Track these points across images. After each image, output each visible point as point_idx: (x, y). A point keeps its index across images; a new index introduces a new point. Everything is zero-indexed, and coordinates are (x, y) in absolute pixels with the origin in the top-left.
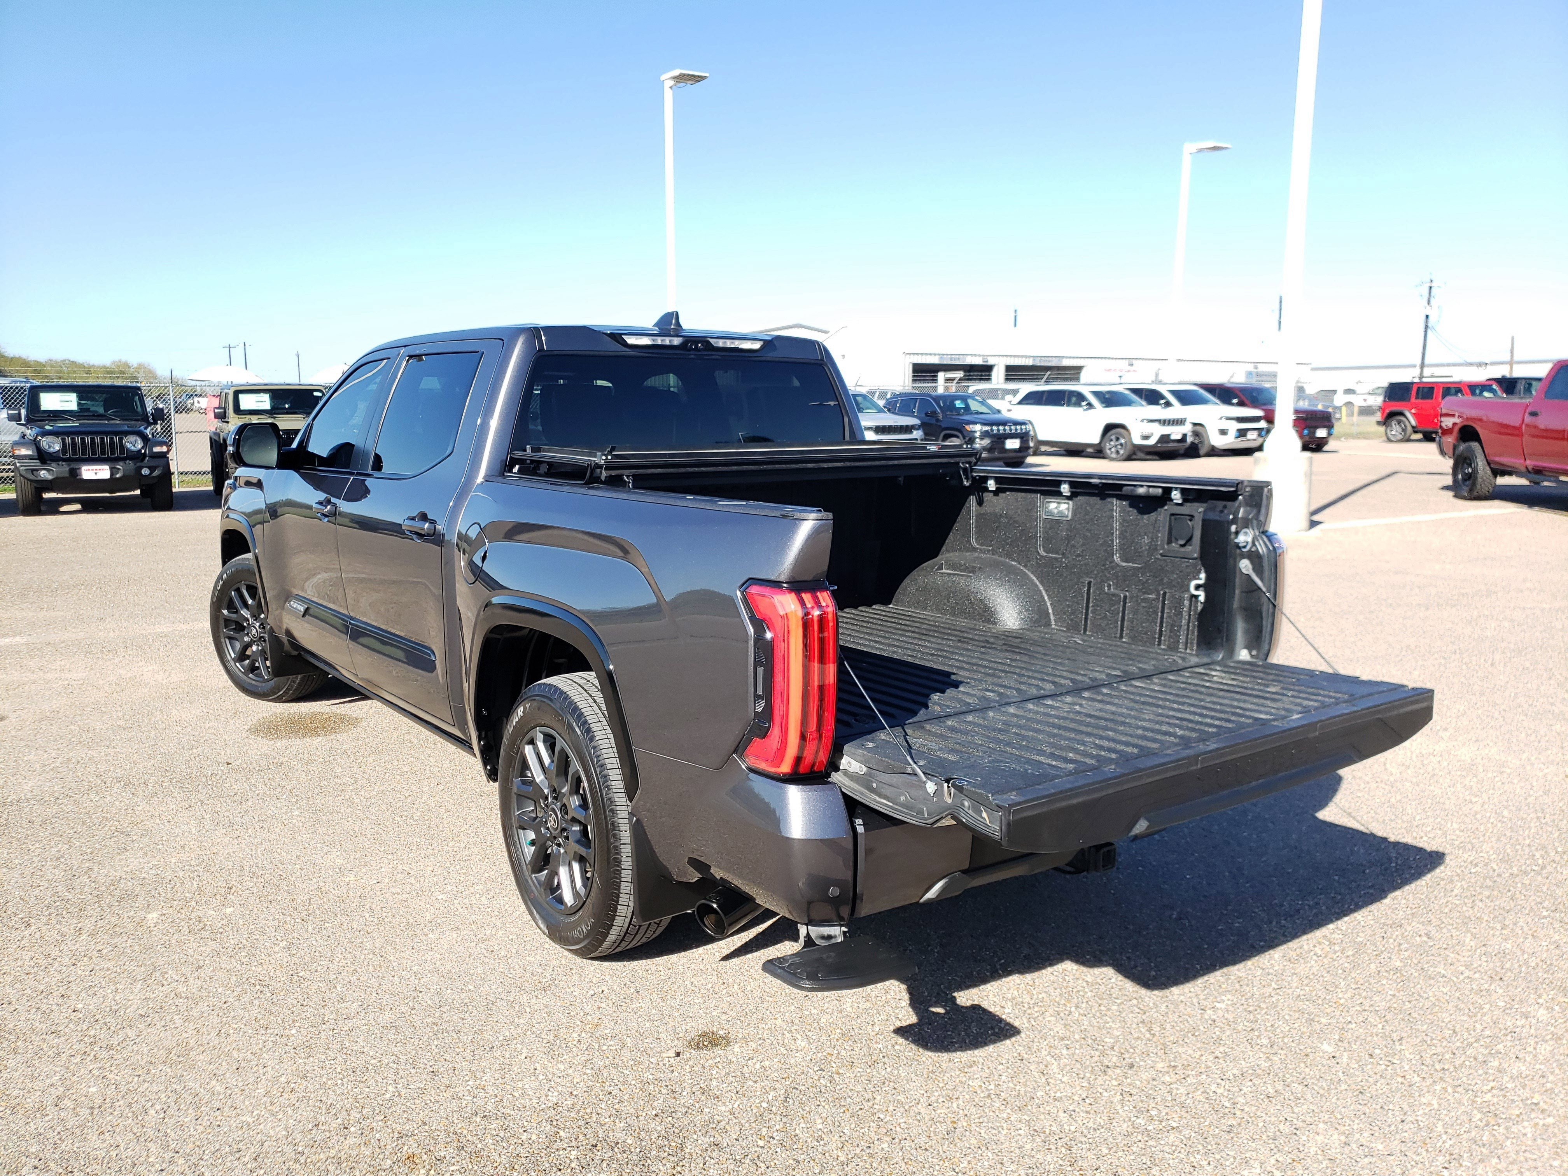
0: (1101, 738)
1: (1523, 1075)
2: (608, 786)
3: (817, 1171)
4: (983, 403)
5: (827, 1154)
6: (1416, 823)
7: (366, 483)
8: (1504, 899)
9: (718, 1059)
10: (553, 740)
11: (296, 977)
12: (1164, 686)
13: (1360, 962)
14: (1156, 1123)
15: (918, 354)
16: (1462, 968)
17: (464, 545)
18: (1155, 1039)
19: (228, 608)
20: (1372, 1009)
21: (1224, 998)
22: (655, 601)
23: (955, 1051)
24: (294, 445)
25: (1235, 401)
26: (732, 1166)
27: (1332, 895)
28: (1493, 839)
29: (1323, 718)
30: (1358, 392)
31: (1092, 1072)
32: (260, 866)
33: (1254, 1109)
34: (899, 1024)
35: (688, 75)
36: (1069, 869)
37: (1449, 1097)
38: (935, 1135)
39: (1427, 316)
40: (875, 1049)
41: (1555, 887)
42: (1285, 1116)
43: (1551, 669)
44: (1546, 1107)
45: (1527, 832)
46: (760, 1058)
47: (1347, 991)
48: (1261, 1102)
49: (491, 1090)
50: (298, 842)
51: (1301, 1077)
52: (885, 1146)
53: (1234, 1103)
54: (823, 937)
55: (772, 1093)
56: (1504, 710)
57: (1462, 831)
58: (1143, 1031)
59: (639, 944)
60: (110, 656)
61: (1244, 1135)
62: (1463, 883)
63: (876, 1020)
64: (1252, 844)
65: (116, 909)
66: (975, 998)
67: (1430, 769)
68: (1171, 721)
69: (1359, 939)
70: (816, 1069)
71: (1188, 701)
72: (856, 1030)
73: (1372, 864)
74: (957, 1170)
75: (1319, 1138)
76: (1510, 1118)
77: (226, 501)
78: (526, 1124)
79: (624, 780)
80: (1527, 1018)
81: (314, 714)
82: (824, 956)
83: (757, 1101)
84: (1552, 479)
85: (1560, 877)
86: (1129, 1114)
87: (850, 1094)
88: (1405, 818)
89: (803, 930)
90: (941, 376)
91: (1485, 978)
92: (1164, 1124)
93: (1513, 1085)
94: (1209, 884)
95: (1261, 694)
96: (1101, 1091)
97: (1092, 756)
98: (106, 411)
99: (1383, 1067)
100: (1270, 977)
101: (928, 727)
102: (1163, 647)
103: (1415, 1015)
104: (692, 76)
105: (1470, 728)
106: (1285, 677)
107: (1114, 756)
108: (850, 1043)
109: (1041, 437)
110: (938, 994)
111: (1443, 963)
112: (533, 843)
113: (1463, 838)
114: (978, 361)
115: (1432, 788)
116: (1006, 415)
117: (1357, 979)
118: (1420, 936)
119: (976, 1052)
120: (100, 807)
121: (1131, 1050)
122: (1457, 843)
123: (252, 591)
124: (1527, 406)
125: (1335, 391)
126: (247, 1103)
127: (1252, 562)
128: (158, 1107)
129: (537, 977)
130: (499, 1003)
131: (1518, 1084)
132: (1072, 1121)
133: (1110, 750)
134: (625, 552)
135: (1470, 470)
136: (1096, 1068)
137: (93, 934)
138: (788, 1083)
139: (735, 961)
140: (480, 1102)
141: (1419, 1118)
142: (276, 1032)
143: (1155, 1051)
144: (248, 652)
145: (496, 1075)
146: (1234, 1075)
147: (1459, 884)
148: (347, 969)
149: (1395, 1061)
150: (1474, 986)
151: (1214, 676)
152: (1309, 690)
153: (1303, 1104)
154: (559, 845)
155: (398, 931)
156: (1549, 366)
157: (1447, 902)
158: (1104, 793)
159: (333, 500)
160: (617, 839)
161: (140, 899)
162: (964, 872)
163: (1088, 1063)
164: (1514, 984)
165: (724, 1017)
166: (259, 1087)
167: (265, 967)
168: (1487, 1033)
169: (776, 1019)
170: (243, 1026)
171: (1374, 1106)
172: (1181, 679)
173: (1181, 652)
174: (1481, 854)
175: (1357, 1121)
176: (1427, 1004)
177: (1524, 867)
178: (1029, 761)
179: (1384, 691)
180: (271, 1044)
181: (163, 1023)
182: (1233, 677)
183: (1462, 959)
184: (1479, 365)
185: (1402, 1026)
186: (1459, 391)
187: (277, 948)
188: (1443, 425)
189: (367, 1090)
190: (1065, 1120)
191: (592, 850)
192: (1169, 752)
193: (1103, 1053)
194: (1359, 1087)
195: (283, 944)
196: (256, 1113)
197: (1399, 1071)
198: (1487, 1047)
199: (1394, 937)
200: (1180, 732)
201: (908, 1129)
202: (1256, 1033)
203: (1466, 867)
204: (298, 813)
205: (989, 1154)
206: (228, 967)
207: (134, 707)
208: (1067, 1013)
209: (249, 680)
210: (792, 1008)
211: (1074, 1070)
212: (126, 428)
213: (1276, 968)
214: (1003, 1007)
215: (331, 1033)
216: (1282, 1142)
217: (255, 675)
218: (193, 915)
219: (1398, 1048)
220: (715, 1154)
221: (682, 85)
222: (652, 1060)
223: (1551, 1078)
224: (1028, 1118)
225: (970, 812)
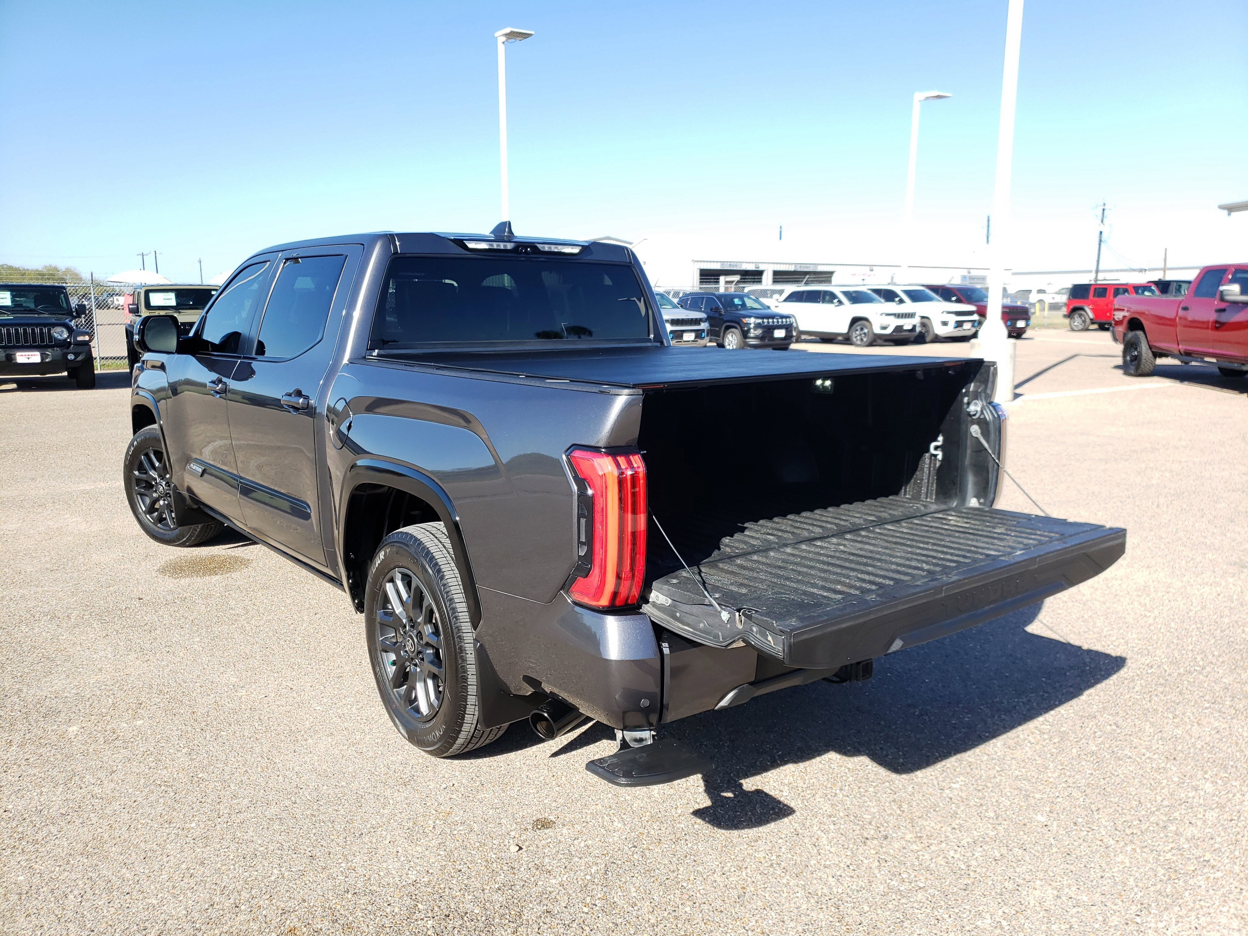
0: (863, 572)
1: (1196, 838)
2: (456, 617)
3: (632, 932)
4: (757, 301)
5: (640, 918)
6: (1104, 635)
7: (252, 365)
8: (1174, 694)
9: (549, 840)
10: (409, 579)
11: (196, 779)
12: (911, 529)
13: (1064, 747)
14: (907, 884)
15: (704, 261)
16: (1144, 751)
17: (332, 416)
18: (904, 815)
19: (139, 470)
20: (1074, 785)
21: (958, 779)
22: (494, 463)
23: (743, 828)
24: (191, 334)
25: (954, 299)
26: (562, 930)
27: (1041, 693)
28: (1164, 646)
29: (1042, 553)
30: (1047, 291)
31: (854, 843)
32: (166, 684)
33: (984, 870)
34: (697, 807)
35: (518, 33)
36: (835, 679)
37: (1138, 857)
38: (729, 899)
39: (1101, 232)
40: (678, 828)
41: (1213, 684)
42: (1009, 875)
43: (1203, 510)
44: (1215, 864)
45: (1190, 640)
46: (584, 838)
47: (1055, 771)
48: (990, 864)
49: (360, 870)
50: (198, 664)
51: (1021, 843)
52: (688, 909)
53: (968, 866)
54: (636, 740)
55: (595, 868)
56: (1168, 542)
57: (1139, 640)
58: (895, 808)
59: (483, 745)
60: (40, 510)
61: (977, 892)
62: (1142, 681)
63: (678, 804)
64: (977, 653)
65: (41, 724)
66: (759, 783)
67: (1113, 590)
68: (919, 558)
69: (1063, 729)
70: (630, 846)
71: (931, 541)
72: (663, 813)
73: (1072, 668)
74: (747, 928)
75: (1037, 893)
76: (1187, 873)
77: (135, 381)
78: (390, 899)
79: (469, 611)
80: (1196, 790)
81: (213, 557)
82: (637, 757)
83: (582, 874)
84: (1199, 360)
85: (1217, 676)
86: (885, 878)
87: (658, 866)
88: (1096, 630)
89: (619, 734)
90: (722, 279)
91: (1163, 758)
92: (913, 885)
93: (1188, 846)
94: (944, 686)
95: (988, 534)
96: (862, 858)
97: (857, 588)
98: (36, 306)
99: (1085, 833)
100: (994, 761)
101: (721, 565)
102: (907, 496)
103: (1109, 790)
104: (520, 33)
105: (1143, 557)
106: (1008, 520)
107: (874, 587)
108: (658, 823)
109: (802, 328)
110: (728, 781)
111: (1128, 746)
112: (394, 663)
113: (1140, 646)
114: (751, 267)
115: (1115, 605)
116: (774, 310)
117: (1062, 761)
118: (1110, 725)
119: (761, 829)
120: (30, 637)
121: (886, 825)
122: (1136, 649)
123: (159, 455)
124: (1180, 302)
125: (1030, 291)
126: (152, 887)
127: (980, 428)
128: (76, 892)
129: (399, 774)
130: (367, 797)
131: (1192, 845)
132: (839, 884)
133: (871, 582)
134: (467, 421)
135: (1136, 353)
136: (858, 840)
137: (21, 745)
138: (607, 858)
139: (562, 757)
140: (351, 881)
141: (1115, 874)
142: (178, 826)
143: (904, 825)
144: (157, 506)
145: (365, 858)
146: (968, 843)
147: (1139, 682)
148: (239, 770)
149: (1094, 828)
150: (1154, 765)
151: (950, 520)
152: (1028, 531)
153: (1023, 865)
154: (416, 665)
155: (283, 738)
156: (1197, 272)
157: (1130, 697)
158: (867, 619)
159: (224, 379)
160: (464, 660)
161: (63, 715)
162: (751, 684)
163: (851, 836)
164: (1185, 762)
165: (554, 804)
166: (163, 873)
167: (169, 770)
168: (1166, 803)
169: (596, 805)
170: (150, 821)
171: (1079, 865)
172: (924, 523)
173: (923, 501)
174: (1155, 658)
175: (1066, 878)
176: (1118, 780)
177: (1188, 668)
178: (805, 593)
179: (1087, 531)
180: (173, 836)
181: (81, 820)
182: (966, 520)
183: (1144, 743)
184: (1141, 271)
185: (1098, 799)
186: (1126, 291)
187: (179, 754)
188: (1116, 318)
189: (256, 873)
190: (833, 884)
191: (443, 670)
192: (918, 583)
193: (863, 828)
194: (1067, 850)
195: (184, 751)
196: (160, 895)
197: (1097, 835)
198: (1166, 815)
199: (1090, 726)
200: (925, 566)
201: (706, 894)
202: (984, 808)
203: (1144, 669)
204: (198, 640)
205: (773, 914)
206: (138, 771)
207: (60, 553)
208: (833, 794)
209: (157, 529)
210: (610, 795)
211: (840, 842)
212: (53, 321)
213: (998, 754)
214: (781, 791)
215: (225, 825)
216: (1007, 896)
217: (163, 525)
218: (108, 727)
219: (1097, 817)
220: (547, 920)
221: (513, 40)
222: (494, 842)
223: (1218, 839)
224: (803, 883)
225: (758, 636)
